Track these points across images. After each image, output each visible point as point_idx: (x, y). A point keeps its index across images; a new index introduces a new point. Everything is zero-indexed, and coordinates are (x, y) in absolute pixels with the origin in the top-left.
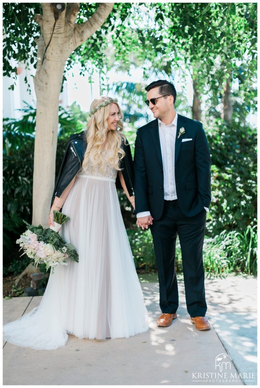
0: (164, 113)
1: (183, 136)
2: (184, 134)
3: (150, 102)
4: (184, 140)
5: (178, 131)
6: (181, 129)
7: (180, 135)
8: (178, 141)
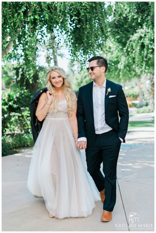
0: (98, 77)
1: (110, 94)
2: (111, 92)
3: (90, 69)
4: (110, 97)
5: (106, 90)
6: (108, 89)
7: (108, 93)
8: (107, 97)
